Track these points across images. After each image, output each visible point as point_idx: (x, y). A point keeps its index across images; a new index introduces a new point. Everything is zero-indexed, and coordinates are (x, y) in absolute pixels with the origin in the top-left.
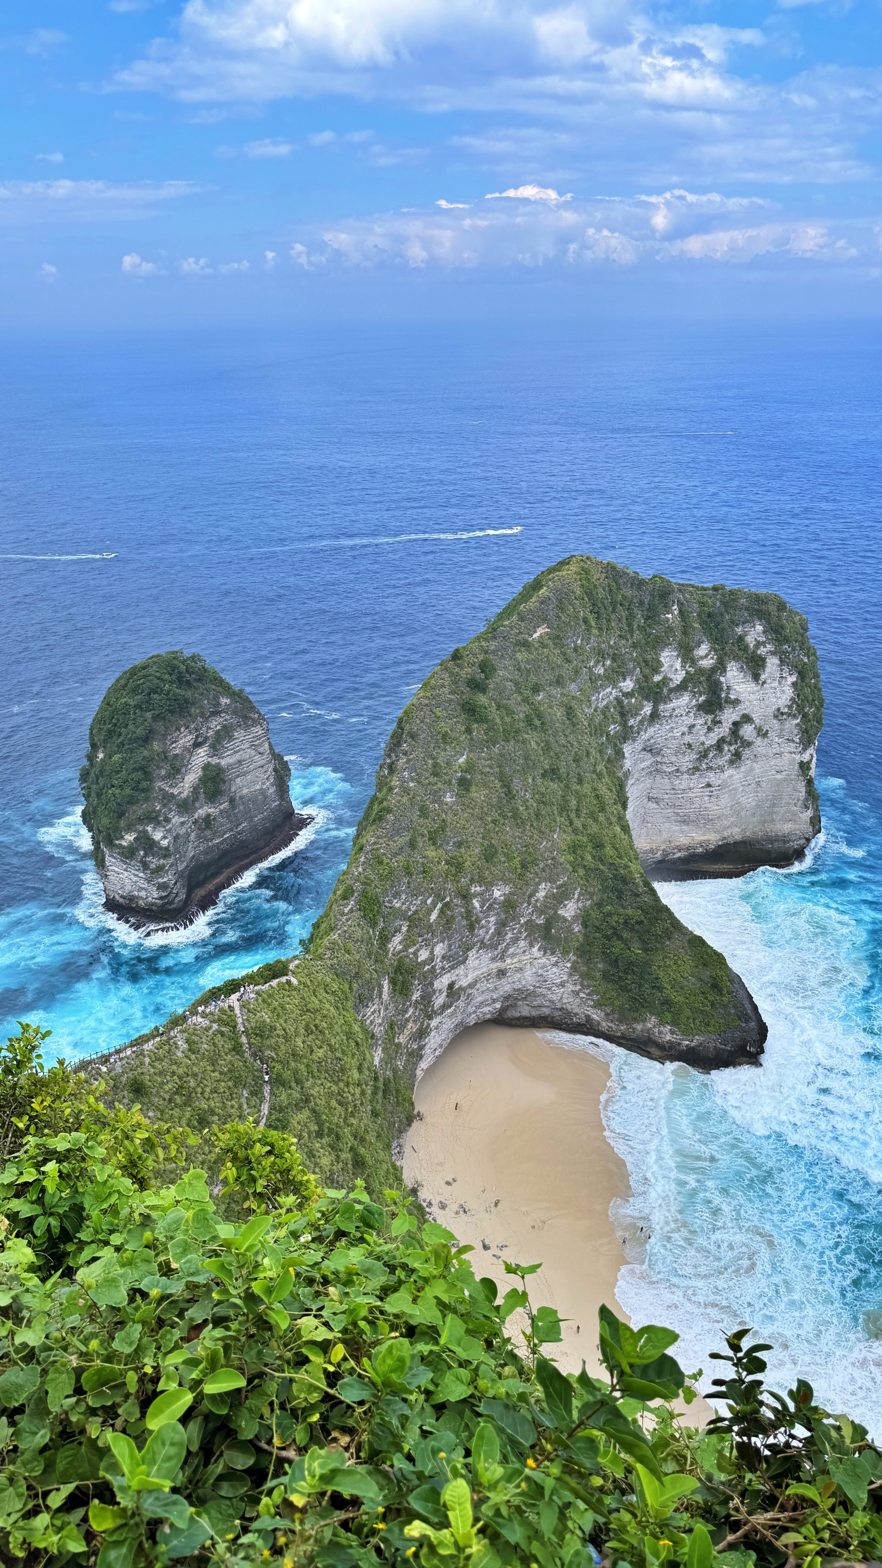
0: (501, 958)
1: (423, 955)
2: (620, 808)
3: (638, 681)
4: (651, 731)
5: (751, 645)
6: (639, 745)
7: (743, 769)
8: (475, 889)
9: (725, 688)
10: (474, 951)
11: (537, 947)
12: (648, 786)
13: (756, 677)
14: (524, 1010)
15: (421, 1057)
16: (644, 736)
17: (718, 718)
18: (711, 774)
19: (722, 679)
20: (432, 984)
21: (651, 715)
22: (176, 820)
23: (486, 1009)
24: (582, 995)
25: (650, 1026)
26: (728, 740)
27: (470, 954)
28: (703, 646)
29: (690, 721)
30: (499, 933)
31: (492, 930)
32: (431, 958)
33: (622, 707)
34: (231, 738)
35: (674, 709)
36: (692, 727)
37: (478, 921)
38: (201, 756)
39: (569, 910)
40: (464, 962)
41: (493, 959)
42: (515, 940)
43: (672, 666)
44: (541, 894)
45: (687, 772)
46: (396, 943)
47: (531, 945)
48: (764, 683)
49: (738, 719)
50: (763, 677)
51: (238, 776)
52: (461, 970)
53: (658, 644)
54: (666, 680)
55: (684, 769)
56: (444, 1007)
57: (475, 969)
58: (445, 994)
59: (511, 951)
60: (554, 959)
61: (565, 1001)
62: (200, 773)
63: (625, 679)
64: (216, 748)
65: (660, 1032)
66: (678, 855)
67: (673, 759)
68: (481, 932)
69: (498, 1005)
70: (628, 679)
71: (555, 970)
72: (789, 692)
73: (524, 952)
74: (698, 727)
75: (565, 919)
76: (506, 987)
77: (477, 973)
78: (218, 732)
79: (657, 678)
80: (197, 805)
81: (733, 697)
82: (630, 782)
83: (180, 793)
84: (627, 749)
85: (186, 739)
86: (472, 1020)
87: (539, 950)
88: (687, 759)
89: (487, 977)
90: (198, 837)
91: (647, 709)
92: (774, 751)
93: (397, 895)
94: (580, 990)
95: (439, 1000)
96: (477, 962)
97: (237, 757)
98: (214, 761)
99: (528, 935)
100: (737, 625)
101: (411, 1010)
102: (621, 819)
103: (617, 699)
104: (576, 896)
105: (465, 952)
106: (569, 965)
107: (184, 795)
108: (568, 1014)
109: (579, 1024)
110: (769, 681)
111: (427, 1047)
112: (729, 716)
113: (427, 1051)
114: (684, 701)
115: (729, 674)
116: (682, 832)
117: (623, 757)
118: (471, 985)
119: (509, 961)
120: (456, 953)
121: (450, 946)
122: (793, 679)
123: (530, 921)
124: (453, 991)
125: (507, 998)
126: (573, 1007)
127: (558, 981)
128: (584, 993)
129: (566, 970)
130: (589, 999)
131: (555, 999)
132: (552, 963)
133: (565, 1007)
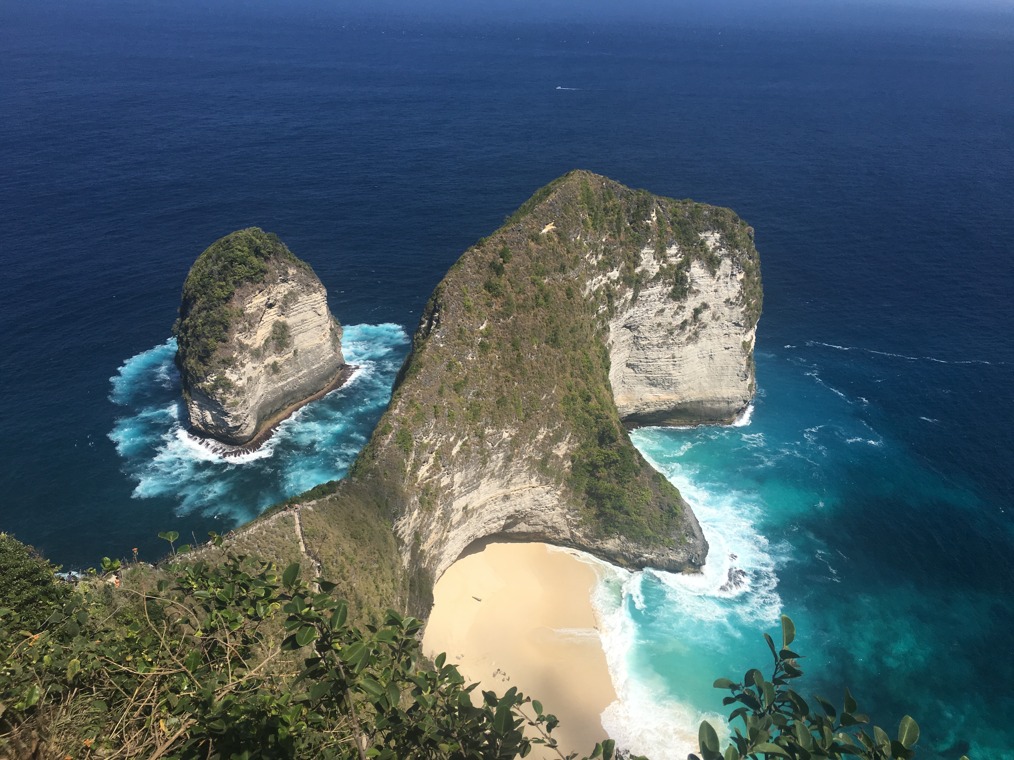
0: (506, 487)
1: (445, 481)
2: (605, 370)
3: (622, 272)
4: (631, 312)
5: (711, 248)
6: (622, 322)
7: (699, 345)
8: (488, 431)
9: (689, 280)
10: (485, 479)
11: (535, 478)
12: (627, 355)
13: (713, 274)
14: (523, 527)
15: (441, 560)
16: (626, 315)
17: (683, 304)
18: (676, 348)
19: (688, 274)
20: (451, 504)
21: (631, 300)
22: (249, 366)
23: (493, 525)
24: (568, 517)
26: (690, 322)
27: (484, 481)
28: (674, 247)
29: (660, 306)
30: (506, 466)
31: (500, 464)
32: (452, 484)
33: (609, 291)
34: (296, 301)
35: (650, 296)
36: (662, 311)
37: (489, 456)
38: (271, 316)
39: (561, 449)
40: (477, 488)
41: (501, 486)
42: (520, 472)
43: (649, 261)
44: (540, 437)
45: (657, 346)
46: (423, 472)
47: (531, 477)
48: (719, 278)
49: (698, 306)
50: (718, 273)
51: (301, 332)
52: (474, 494)
53: (640, 243)
54: (644, 272)
55: (655, 343)
56: (459, 523)
57: (486, 493)
58: (461, 513)
59: (514, 481)
60: (547, 488)
61: (554, 520)
62: (270, 328)
63: (612, 269)
64: (284, 309)
66: (647, 410)
67: (647, 334)
68: (492, 465)
69: (502, 523)
70: (615, 269)
71: (548, 496)
72: (738, 287)
73: (525, 482)
74: (667, 310)
75: (557, 457)
76: (509, 508)
77: (488, 496)
78: (285, 296)
79: (638, 270)
80: (267, 353)
81: (695, 288)
82: (613, 351)
83: (254, 343)
84: (612, 325)
85: (259, 300)
86: (480, 534)
87: (537, 480)
88: (658, 335)
89: (494, 500)
90: (268, 380)
91: (629, 294)
92: (725, 332)
93: (426, 433)
94: (567, 513)
95: (456, 517)
96: (488, 488)
97: (300, 317)
98: (282, 319)
99: (529, 469)
100: (701, 232)
101: (434, 524)
102: (605, 379)
103: (605, 284)
104: (567, 439)
105: (478, 481)
106: (559, 493)
107: (256, 346)
108: (556, 530)
109: (565, 539)
110: (722, 277)
111: (445, 553)
112: (691, 303)
113: (445, 556)
114: (658, 288)
115: (692, 270)
116: (651, 392)
117: (609, 331)
118: (482, 507)
119: (512, 488)
120: (471, 481)
121: (467, 475)
122: (741, 276)
123: (530, 457)
124: (467, 512)
125: (508, 518)
126: (561, 525)
127: (550, 505)
128: (570, 515)
129: (557, 497)
130: (573, 520)
131: (547, 518)
132: (546, 491)
133: (554, 525)
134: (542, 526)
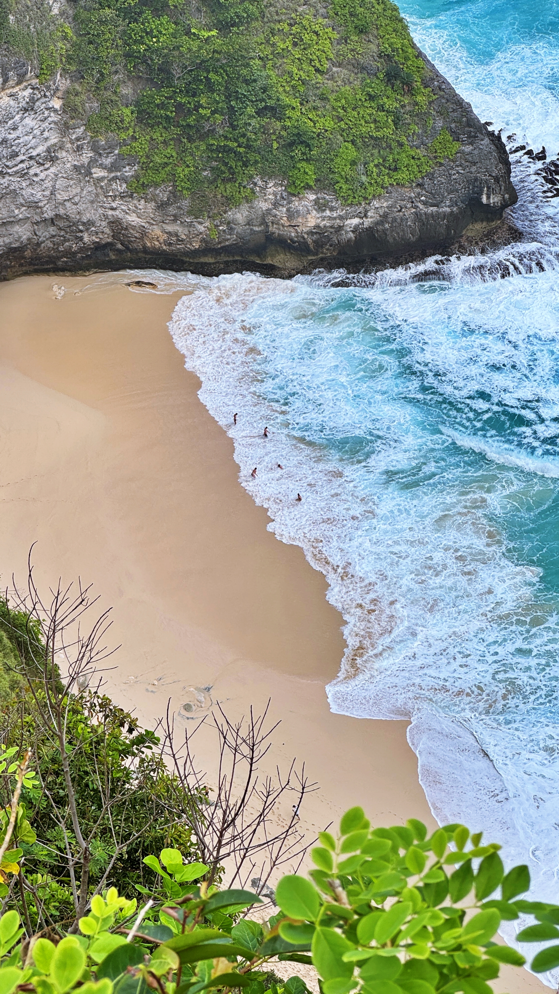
24: (98, 173)
25: (264, 206)
60: (25, 94)
61: (61, 196)
65: (291, 215)
71: (29, 121)
94: (93, 162)
106: (57, 104)
109: (99, 247)
126: (81, 207)
127: (41, 149)
128: (102, 167)
129: (54, 117)
130: (115, 178)
131: (39, 196)
132: (23, 104)
133: (62, 212)
134: (28, 225)
